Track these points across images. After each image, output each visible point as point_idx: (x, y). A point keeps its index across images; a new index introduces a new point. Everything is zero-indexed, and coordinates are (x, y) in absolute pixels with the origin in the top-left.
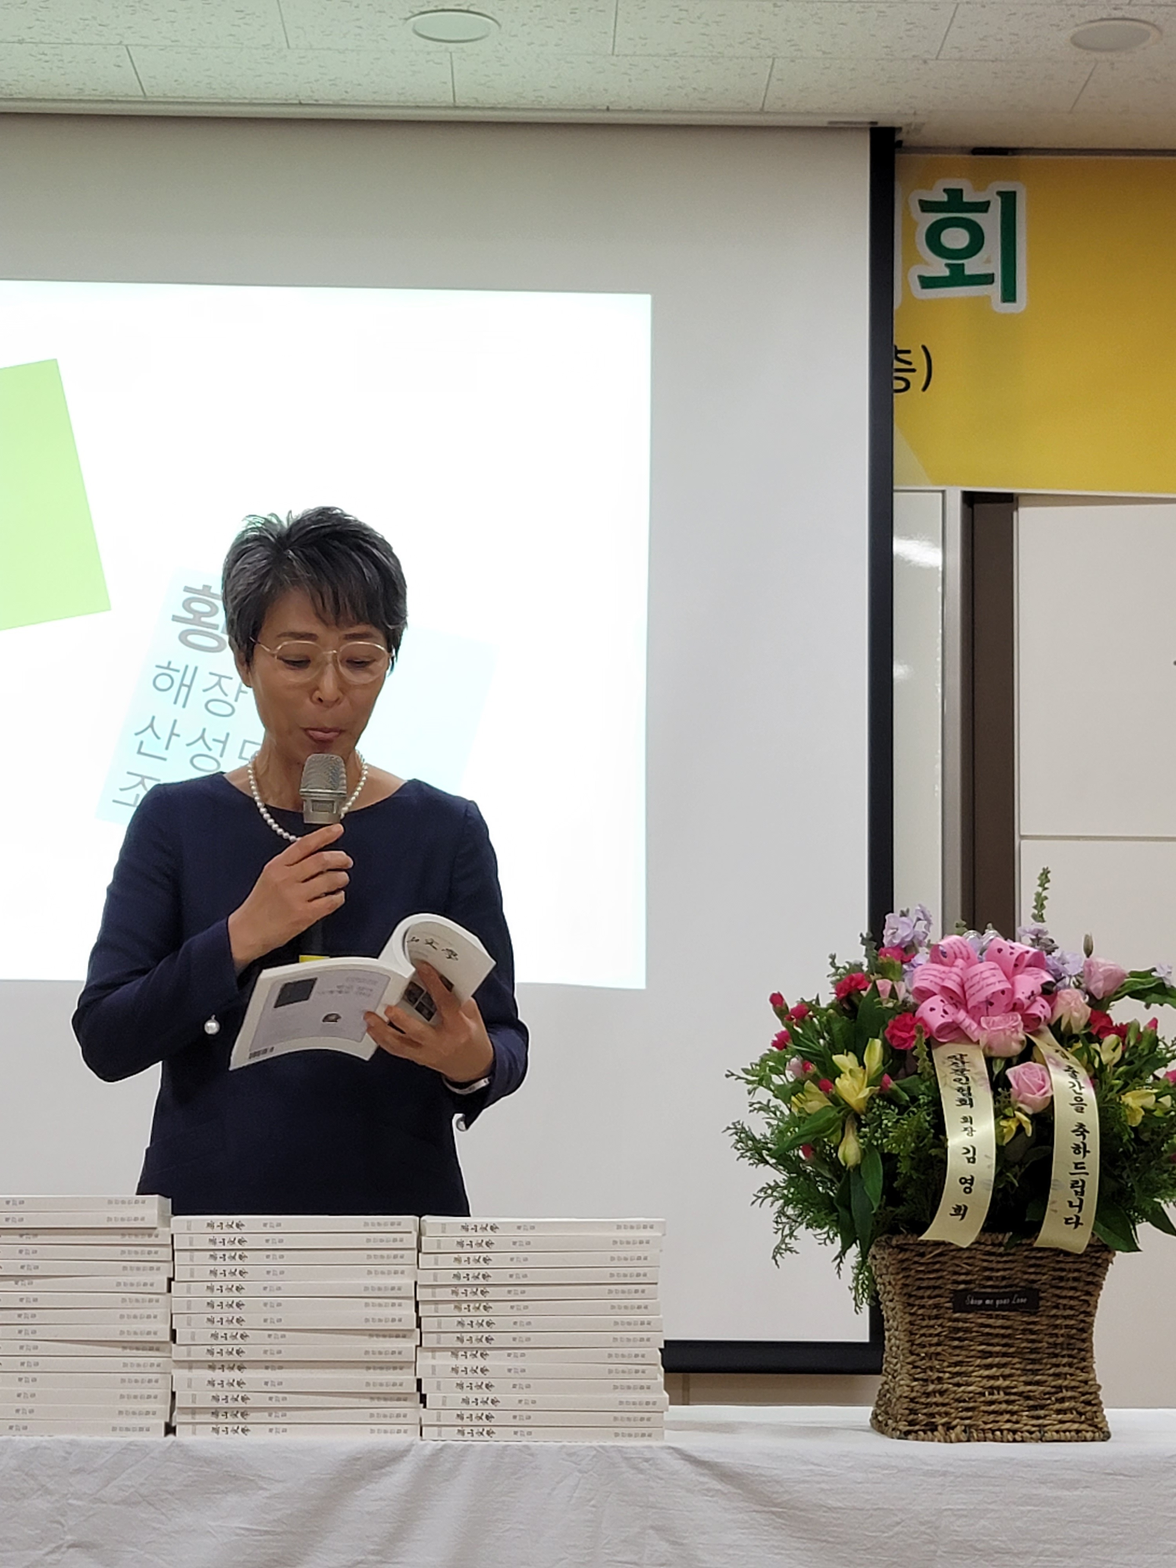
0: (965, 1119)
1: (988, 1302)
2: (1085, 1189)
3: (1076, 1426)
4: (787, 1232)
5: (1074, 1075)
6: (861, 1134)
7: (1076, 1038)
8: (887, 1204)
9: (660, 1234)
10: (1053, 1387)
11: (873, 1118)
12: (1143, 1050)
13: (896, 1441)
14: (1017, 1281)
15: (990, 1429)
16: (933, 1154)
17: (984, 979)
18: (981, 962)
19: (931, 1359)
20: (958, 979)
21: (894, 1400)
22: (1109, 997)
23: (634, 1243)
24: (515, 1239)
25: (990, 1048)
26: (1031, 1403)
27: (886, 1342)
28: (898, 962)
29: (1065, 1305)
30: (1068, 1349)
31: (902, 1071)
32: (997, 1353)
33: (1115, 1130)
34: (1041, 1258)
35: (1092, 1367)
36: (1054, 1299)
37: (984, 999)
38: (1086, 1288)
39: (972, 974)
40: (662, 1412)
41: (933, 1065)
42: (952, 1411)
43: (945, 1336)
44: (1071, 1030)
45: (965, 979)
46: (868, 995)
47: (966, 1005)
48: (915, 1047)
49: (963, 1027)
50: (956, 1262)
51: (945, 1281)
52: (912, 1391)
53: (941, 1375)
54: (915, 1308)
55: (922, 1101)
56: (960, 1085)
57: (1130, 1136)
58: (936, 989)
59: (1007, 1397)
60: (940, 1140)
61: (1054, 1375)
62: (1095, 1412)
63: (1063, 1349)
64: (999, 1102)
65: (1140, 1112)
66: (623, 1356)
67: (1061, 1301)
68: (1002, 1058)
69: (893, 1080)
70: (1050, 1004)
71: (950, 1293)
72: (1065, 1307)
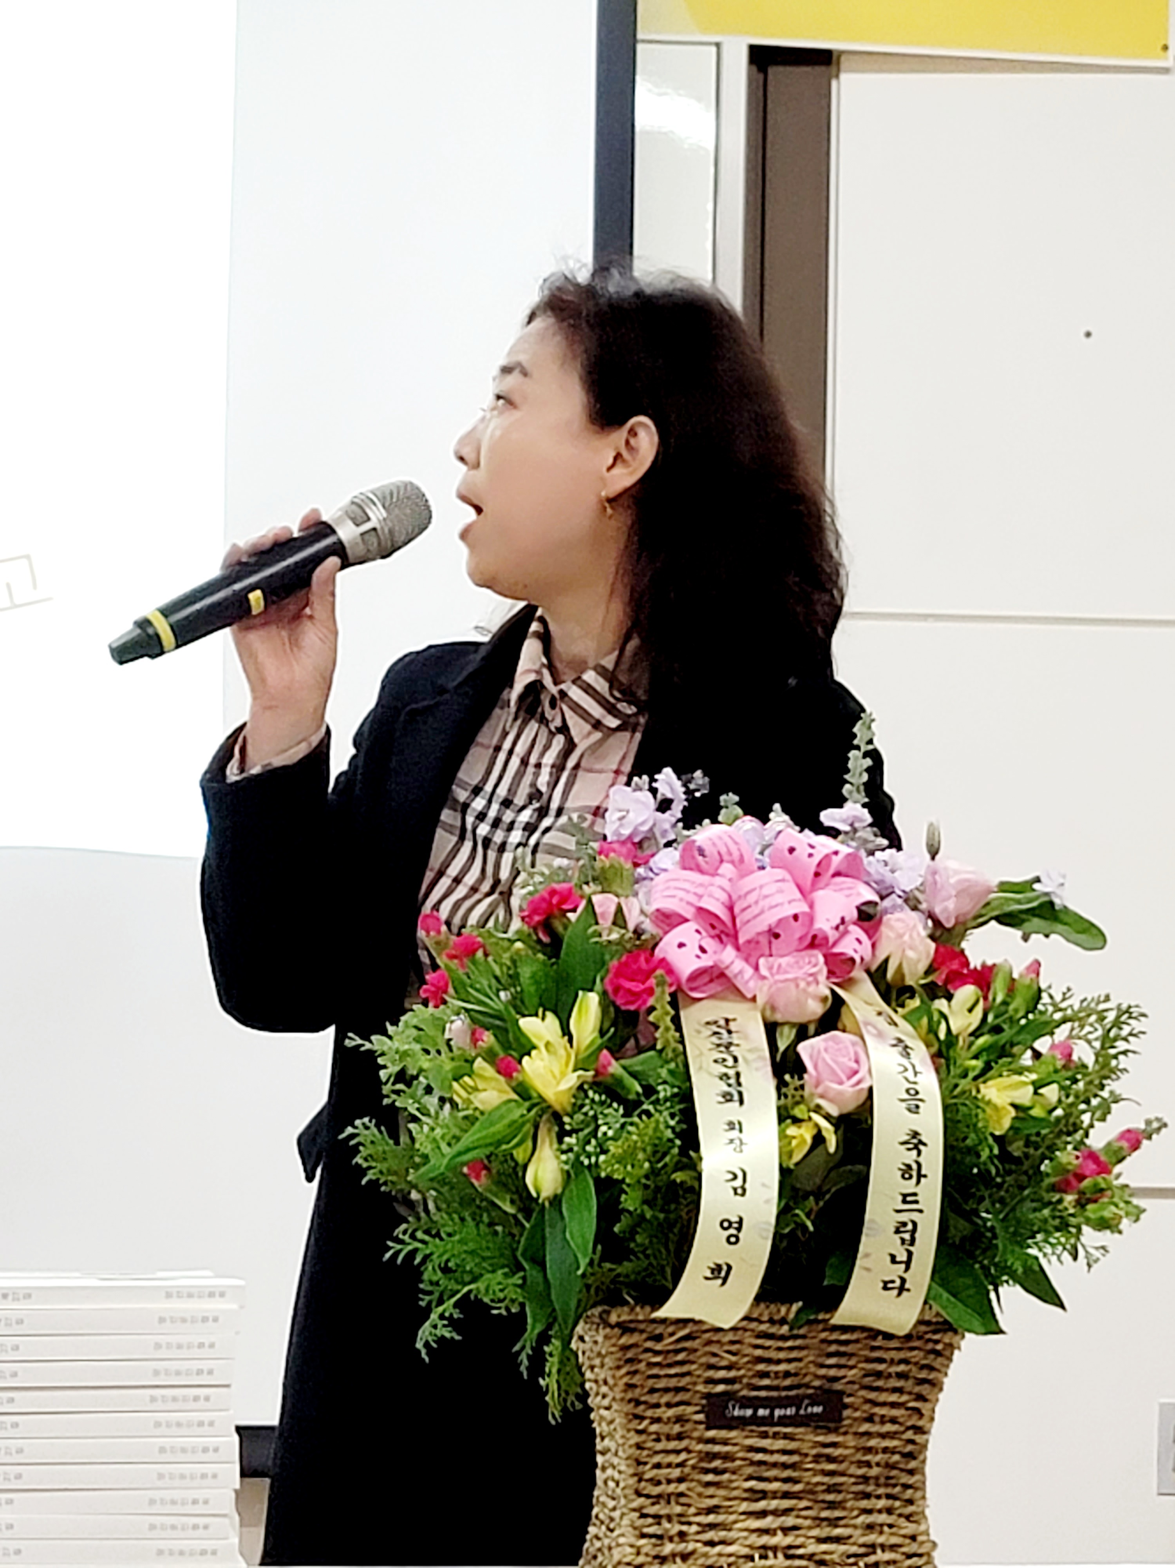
0: (731, 1126)
1: (761, 1412)
2: (917, 1235)
5: (906, 1051)
6: (564, 1146)
7: (910, 992)
8: (603, 1259)
10: (862, 1546)
11: (582, 1122)
12: (1016, 1011)
14: (807, 1379)
16: (678, 1180)
17: (766, 897)
18: (762, 868)
19: (669, 1502)
20: (724, 897)
21: (609, 1567)
22: (964, 923)
23: (194, 1320)
25: (773, 1009)
28: (628, 865)
29: (883, 1416)
30: (887, 1485)
31: (630, 1046)
32: (775, 1492)
33: (969, 1142)
34: (846, 1343)
35: (923, 1512)
36: (867, 1407)
37: (766, 928)
38: (917, 1389)
39: (746, 890)
41: (682, 1036)
43: (694, 1467)
44: (903, 979)
45: (734, 897)
46: (578, 919)
47: (736, 937)
48: (652, 1009)
49: (730, 973)
50: (714, 1349)
51: (694, 1379)
52: (638, 1553)
53: (684, 1528)
54: (646, 1422)
55: (662, 1095)
56: (725, 1070)
57: (991, 1150)
58: (688, 913)
59: (788, 1563)
60: (690, 1158)
61: (863, 1526)
64: (786, 1096)
65: (1009, 1112)
66: (173, 1502)
67: (877, 1410)
68: (792, 1025)
69: (617, 1059)
70: (870, 937)
71: (702, 1398)
72: (883, 1420)
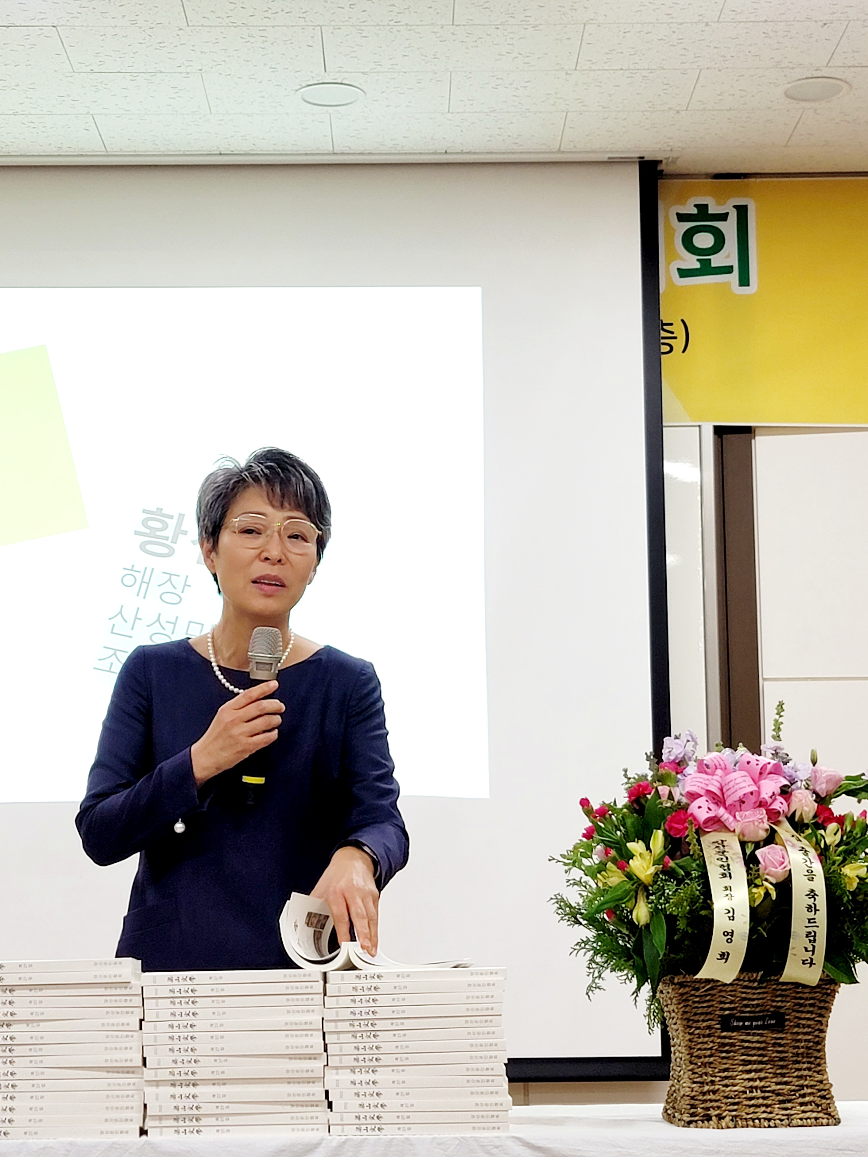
0: (726, 888)
1: (746, 1023)
2: (816, 938)
3: (814, 1115)
4: (596, 974)
5: (806, 853)
6: (650, 901)
7: (807, 826)
8: (670, 953)
9: (503, 979)
10: (797, 1086)
11: (658, 889)
12: (857, 834)
13: (681, 1128)
14: (768, 1007)
15: (751, 1118)
16: (703, 915)
17: (738, 784)
18: (735, 772)
19: (705, 1067)
20: (718, 785)
21: (679, 1098)
22: (830, 795)
23: (484, 985)
24: (396, 985)
25: (744, 835)
26: (781, 1098)
27: (672, 1055)
28: (674, 773)
29: (804, 1025)
30: (807, 1057)
31: (678, 853)
32: (755, 1061)
33: (838, 894)
34: (785, 990)
35: (825, 1070)
36: (796, 1020)
37: (738, 799)
38: (819, 1012)
39: (728, 781)
40: (507, 1111)
41: (701, 849)
42: (723, 1105)
43: (716, 1050)
44: (803, 819)
45: (723, 785)
46: (652, 797)
47: (724, 803)
48: (688, 836)
49: (722, 819)
50: (723, 994)
51: (714, 1008)
52: (692, 1091)
53: (713, 1079)
54: (693, 1029)
55: (694, 875)
56: (722, 863)
57: (848, 898)
58: (702, 792)
59: (763, 1094)
60: (708, 903)
61: (797, 1077)
62: (829, 1104)
63: (803, 1057)
64: (751, 875)
65: (855, 880)
66: (477, 1070)
67: (801, 1022)
68: (752, 842)
69: (673, 860)
70: (787, 801)
71: (719, 1017)
72: (804, 1026)
